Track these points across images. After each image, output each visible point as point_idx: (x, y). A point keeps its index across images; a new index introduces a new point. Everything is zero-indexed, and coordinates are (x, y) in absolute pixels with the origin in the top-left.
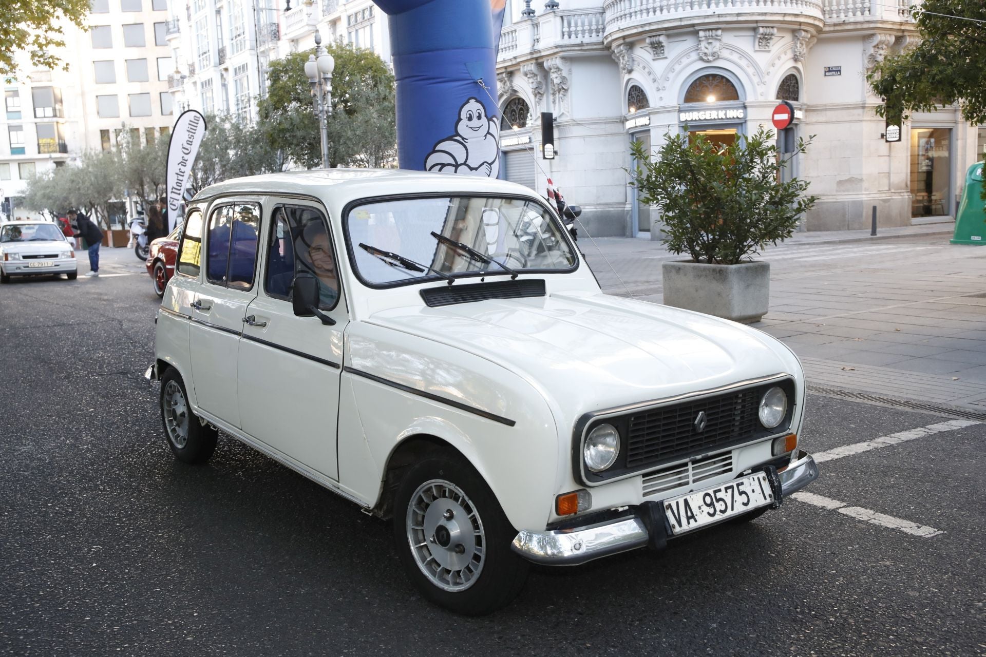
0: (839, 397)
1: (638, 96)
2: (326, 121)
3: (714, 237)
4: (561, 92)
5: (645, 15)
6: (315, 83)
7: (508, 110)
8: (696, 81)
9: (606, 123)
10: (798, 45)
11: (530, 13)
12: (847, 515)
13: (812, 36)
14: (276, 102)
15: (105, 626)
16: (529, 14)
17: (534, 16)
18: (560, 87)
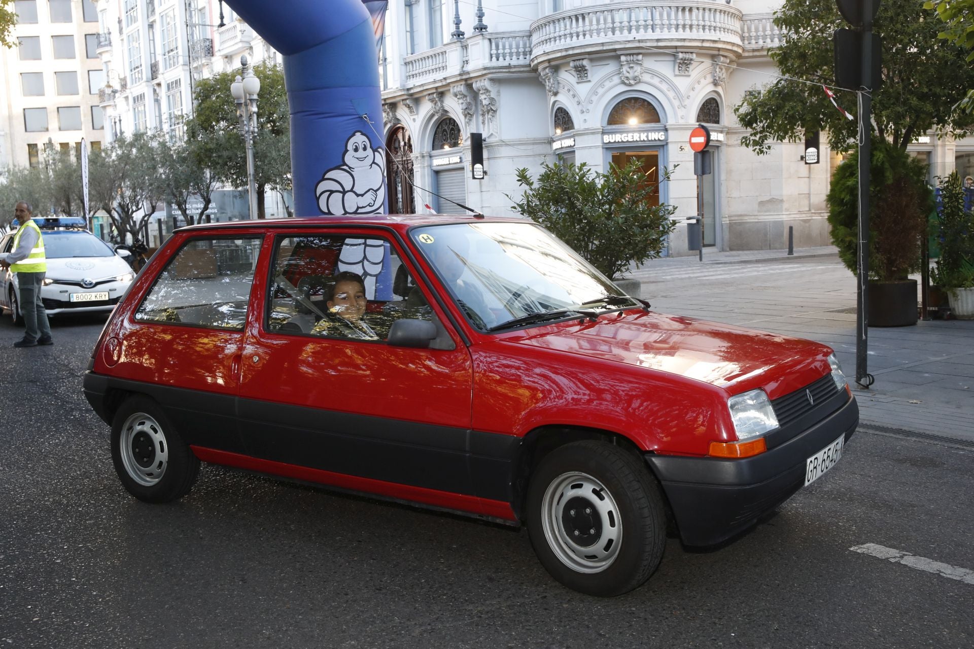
1: (564, 117)
2: (252, 142)
4: (490, 113)
5: (568, 39)
6: (242, 104)
7: (439, 130)
8: (618, 103)
9: (533, 144)
10: (718, 70)
11: (459, 34)
13: (731, 61)
14: (203, 122)
16: (459, 36)
17: (464, 38)
18: (489, 108)
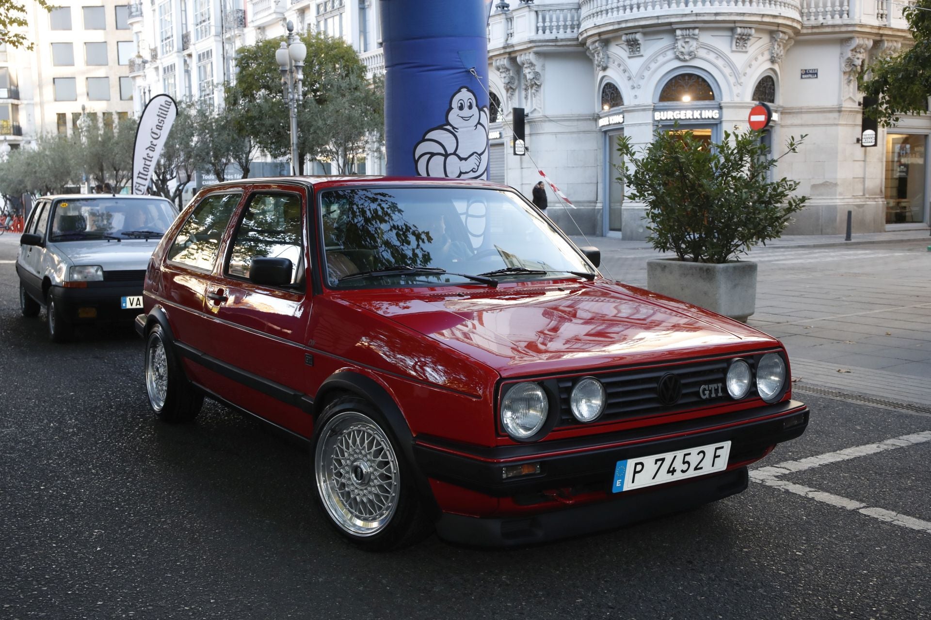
0: (838, 398)
1: (612, 93)
2: (296, 110)
3: (701, 236)
4: (534, 88)
5: (621, 11)
6: (286, 71)
8: (671, 80)
9: (578, 120)
10: (776, 47)
11: (504, 6)
12: (869, 516)
13: (790, 38)
14: (245, 90)
15: (119, 612)
16: (503, 8)
17: (509, 10)
18: (533, 83)
